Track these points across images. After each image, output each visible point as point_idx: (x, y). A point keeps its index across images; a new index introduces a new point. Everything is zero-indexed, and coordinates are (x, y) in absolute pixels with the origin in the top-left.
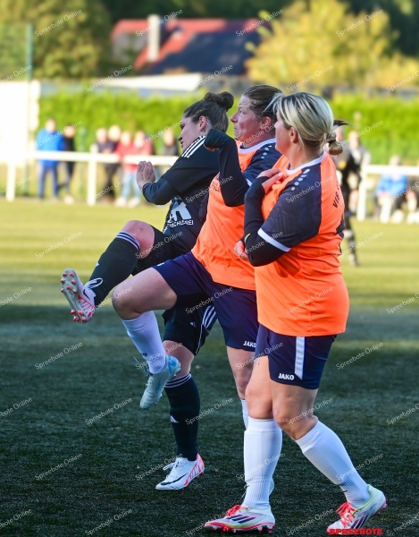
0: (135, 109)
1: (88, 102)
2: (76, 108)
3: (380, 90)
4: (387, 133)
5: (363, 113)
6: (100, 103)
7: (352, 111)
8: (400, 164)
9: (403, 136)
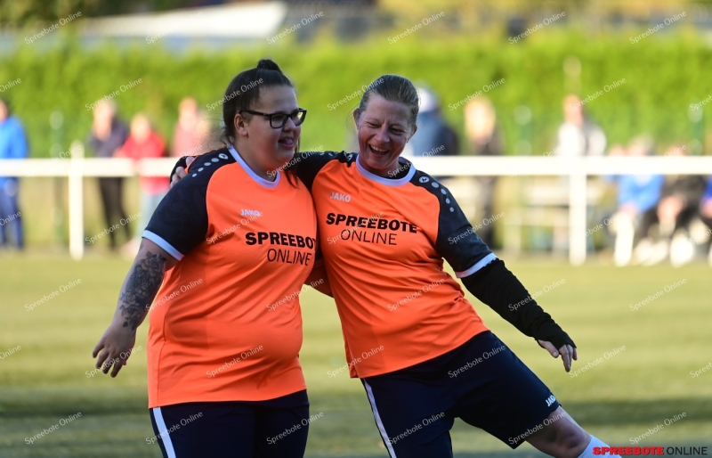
0: (161, 74)
1: (73, 67)
2: (51, 77)
3: (616, 18)
4: (629, 98)
5: (584, 61)
6: (94, 65)
7: (562, 58)
8: (652, 152)
9: (659, 100)
